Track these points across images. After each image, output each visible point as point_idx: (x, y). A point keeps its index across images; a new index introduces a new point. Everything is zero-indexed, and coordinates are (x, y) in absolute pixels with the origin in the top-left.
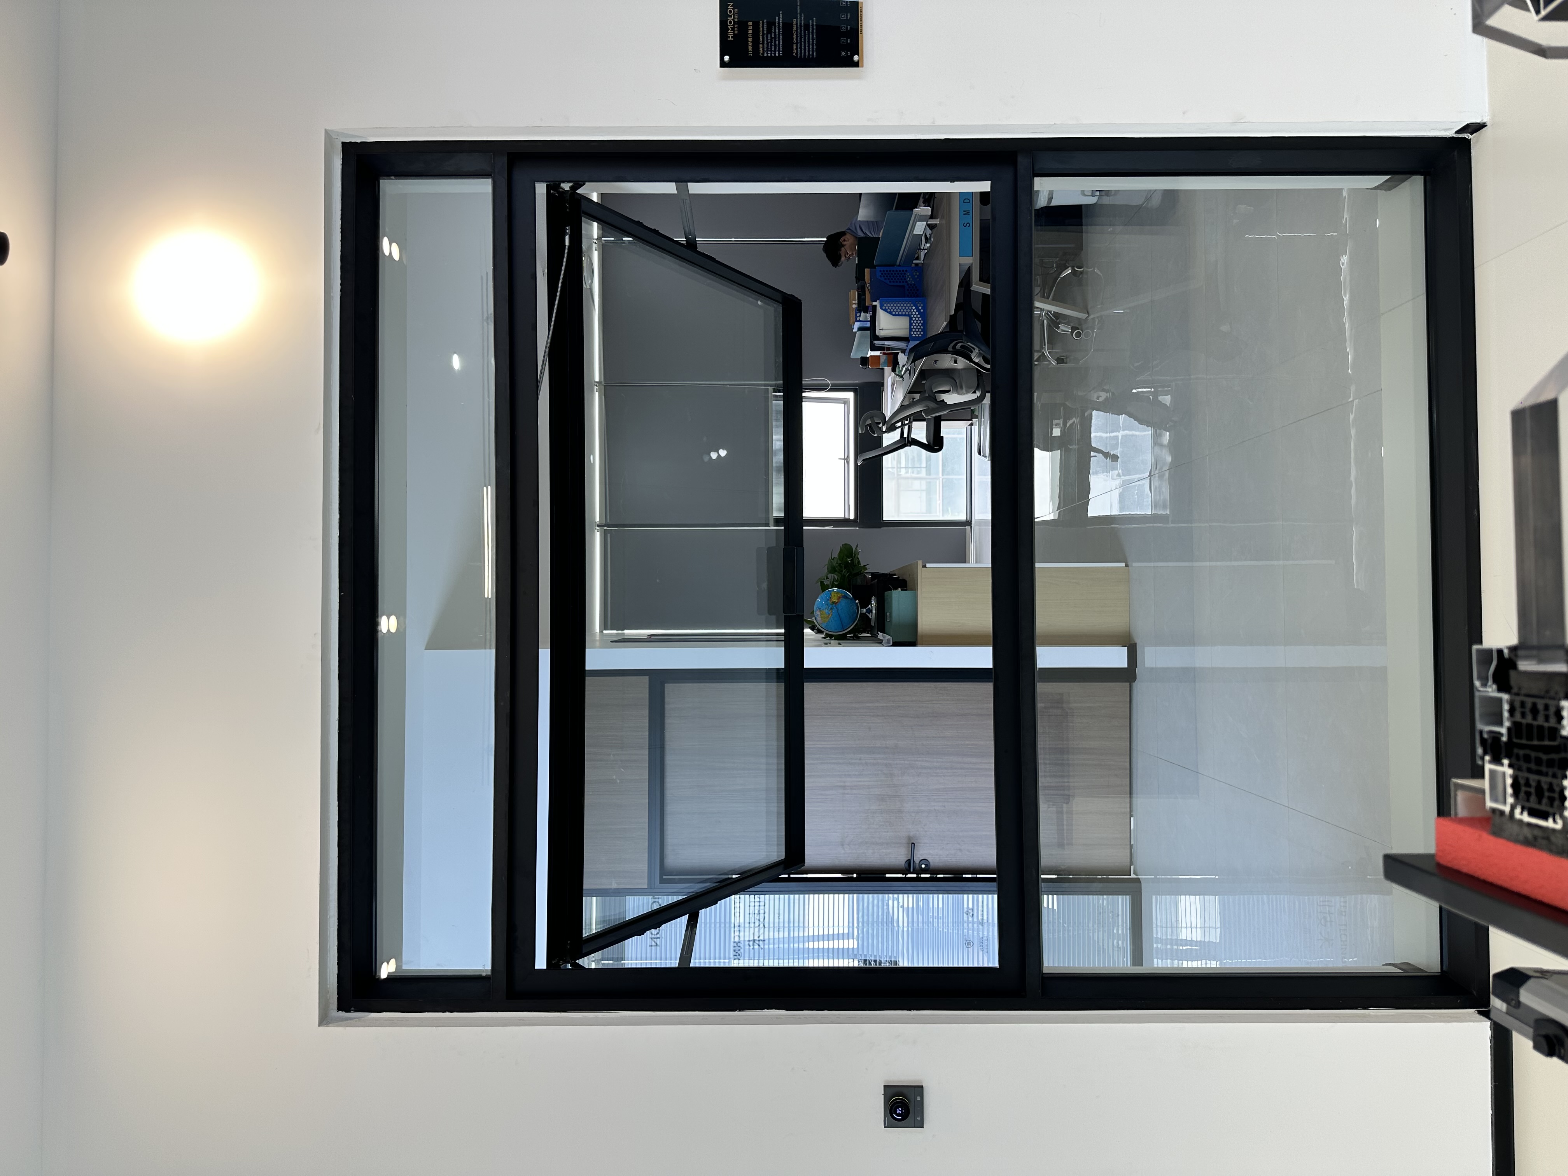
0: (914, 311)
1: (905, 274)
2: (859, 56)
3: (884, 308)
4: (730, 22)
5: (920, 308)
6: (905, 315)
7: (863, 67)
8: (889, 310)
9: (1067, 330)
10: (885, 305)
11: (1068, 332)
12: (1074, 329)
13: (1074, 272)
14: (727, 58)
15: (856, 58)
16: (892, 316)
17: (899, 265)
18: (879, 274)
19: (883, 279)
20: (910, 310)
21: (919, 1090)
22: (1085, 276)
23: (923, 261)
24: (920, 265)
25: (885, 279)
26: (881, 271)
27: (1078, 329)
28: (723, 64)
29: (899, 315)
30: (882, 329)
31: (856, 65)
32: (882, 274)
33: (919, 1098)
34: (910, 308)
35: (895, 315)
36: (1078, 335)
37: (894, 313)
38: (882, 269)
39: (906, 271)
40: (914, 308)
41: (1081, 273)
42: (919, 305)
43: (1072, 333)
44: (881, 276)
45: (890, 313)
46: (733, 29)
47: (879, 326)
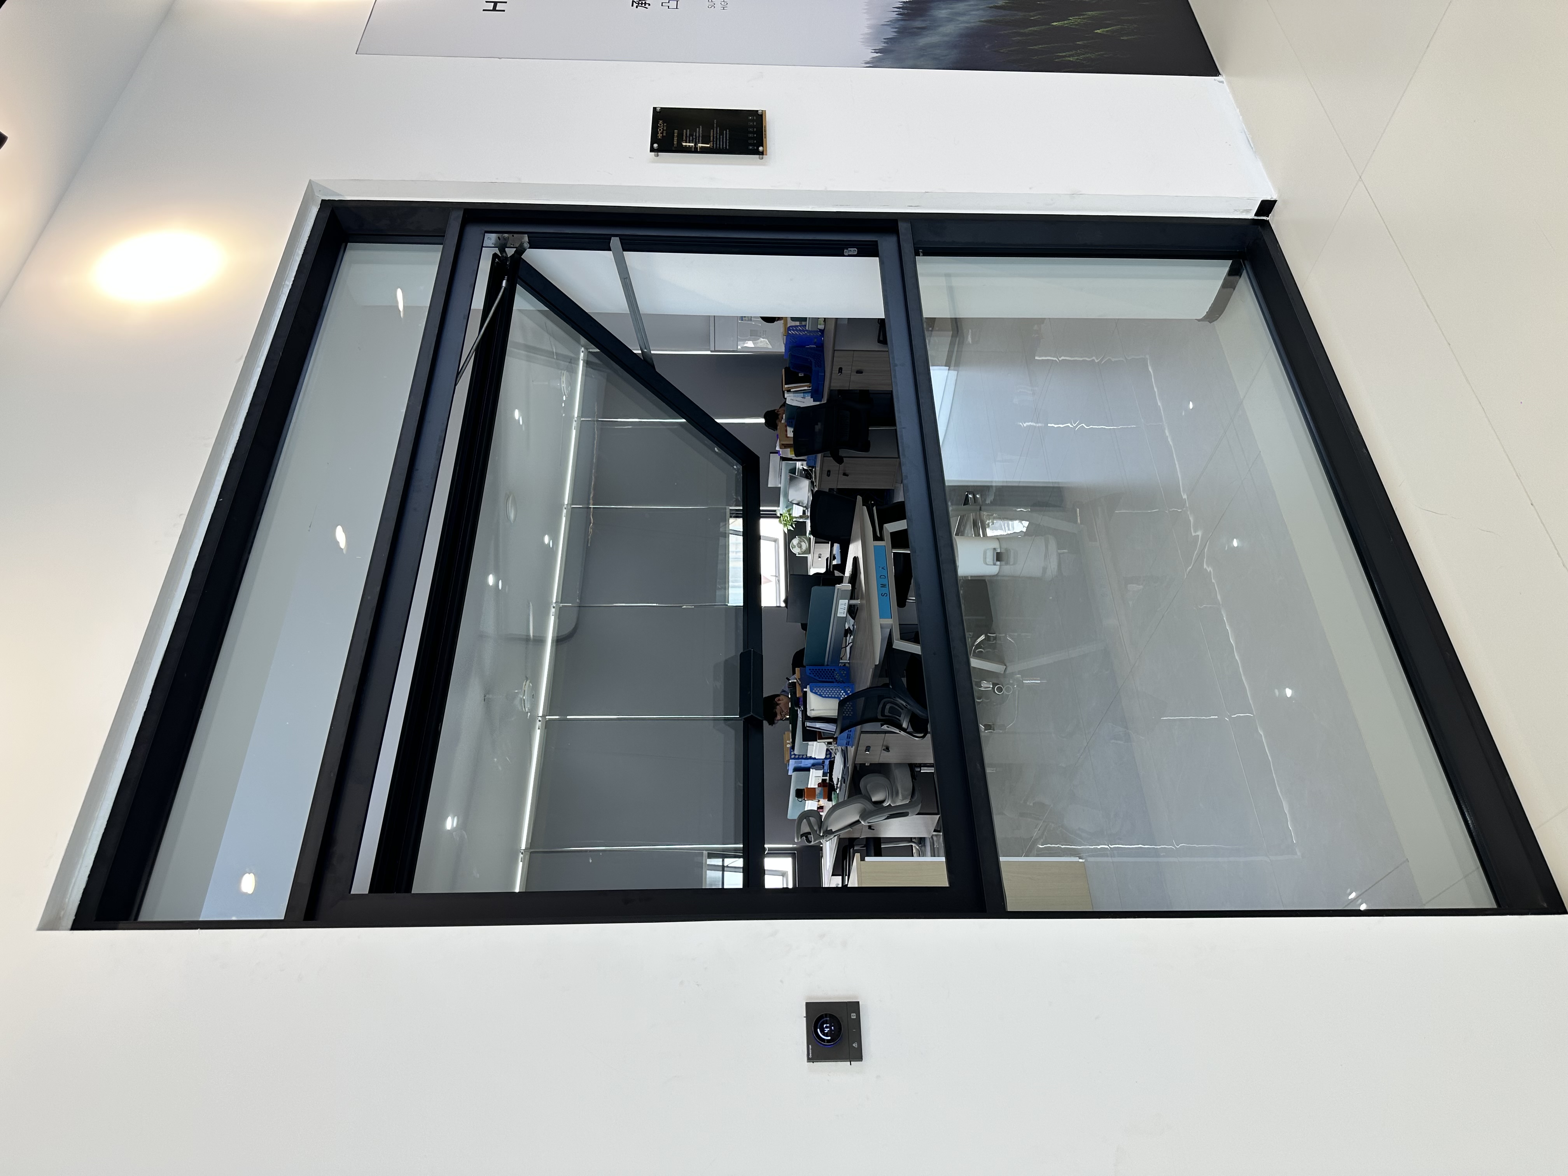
0: (843, 695)
1: (833, 672)
2: (763, 146)
3: (814, 691)
4: (660, 130)
5: (849, 692)
6: (835, 697)
7: (767, 155)
8: (819, 693)
9: (989, 686)
10: (815, 689)
11: (990, 688)
12: (994, 685)
13: (988, 638)
14: (655, 145)
15: (761, 149)
16: (822, 698)
17: (827, 665)
18: (808, 672)
19: (813, 676)
20: (840, 693)
21: (854, 1006)
22: (998, 642)
23: (849, 660)
24: (847, 665)
25: (815, 676)
26: (810, 669)
27: (999, 685)
28: (652, 150)
29: (829, 697)
30: (813, 710)
31: (762, 153)
32: (811, 672)
33: (854, 1016)
34: (839, 692)
35: (825, 697)
36: (1000, 689)
37: (824, 695)
38: (811, 668)
39: (834, 670)
40: (842, 692)
41: (995, 638)
42: (847, 690)
43: (993, 688)
44: (810, 674)
45: (820, 695)
46: (662, 133)
47: (810, 707)
